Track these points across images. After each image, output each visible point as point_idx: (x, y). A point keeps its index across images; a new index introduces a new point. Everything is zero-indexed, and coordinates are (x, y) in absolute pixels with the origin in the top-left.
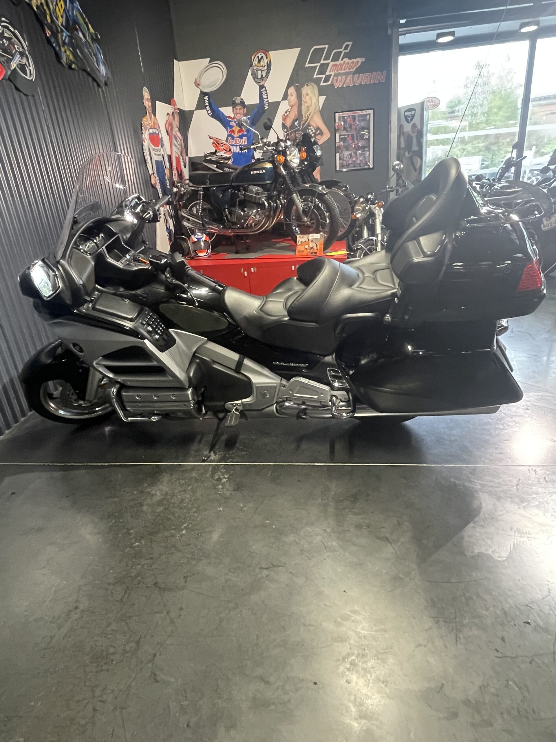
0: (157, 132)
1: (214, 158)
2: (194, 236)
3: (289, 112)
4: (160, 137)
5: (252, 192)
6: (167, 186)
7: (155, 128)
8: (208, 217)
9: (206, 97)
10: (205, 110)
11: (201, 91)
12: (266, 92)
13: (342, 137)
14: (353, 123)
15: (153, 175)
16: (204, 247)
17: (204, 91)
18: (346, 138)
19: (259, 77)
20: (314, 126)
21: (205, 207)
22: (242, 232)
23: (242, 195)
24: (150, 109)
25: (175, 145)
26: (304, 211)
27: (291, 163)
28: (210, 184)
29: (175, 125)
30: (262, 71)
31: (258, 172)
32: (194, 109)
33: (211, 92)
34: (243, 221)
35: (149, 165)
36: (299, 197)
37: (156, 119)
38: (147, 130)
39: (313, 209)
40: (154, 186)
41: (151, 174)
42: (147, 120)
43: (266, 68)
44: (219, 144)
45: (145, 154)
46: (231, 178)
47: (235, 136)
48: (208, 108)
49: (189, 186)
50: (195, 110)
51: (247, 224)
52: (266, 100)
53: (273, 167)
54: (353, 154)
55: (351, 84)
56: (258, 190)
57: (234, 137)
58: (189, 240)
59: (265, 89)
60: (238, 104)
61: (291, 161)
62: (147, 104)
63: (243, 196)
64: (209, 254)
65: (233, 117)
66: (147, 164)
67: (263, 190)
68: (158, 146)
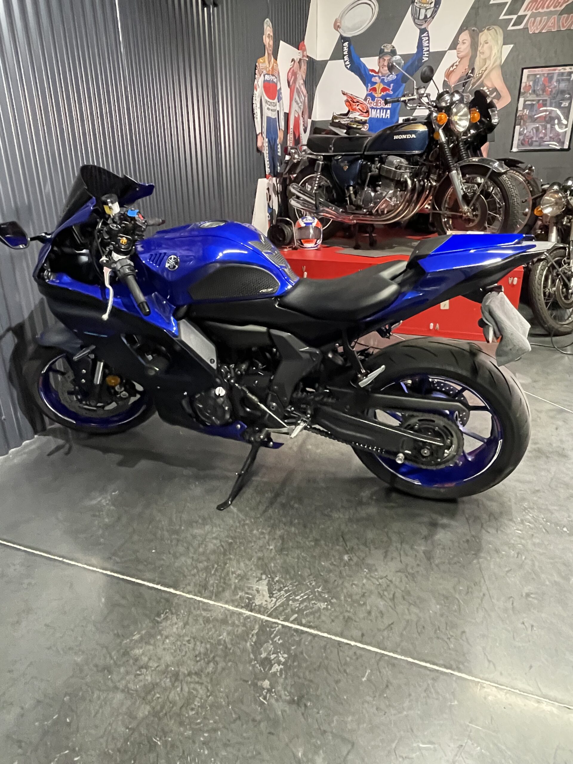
0: (275, 80)
1: (344, 121)
2: (302, 219)
3: (457, 66)
4: (278, 88)
5: (391, 164)
6: (277, 152)
7: (273, 75)
8: (324, 196)
9: (346, 44)
10: (343, 60)
11: (341, 36)
12: (427, 38)
13: (527, 103)
14: (547, 84)
15: (261, 135)
16: (313, 236)
17: (345, 35)
18: (534, 104)
19: (421, 17)
20: (489, 85)
21: (322, 183)
22: (369, 220)
23: (377, 168)
24: (271, 49)
25: (296, 102)
26: (465, 196)
27: (457, 126)
28: (334, 152)
29: (300, 77)
30: (426, 10)
31: (404, 137)
32: (328, 59)
33: (353, 37)
34: (372, 205)
35: (258, 121)
36: (461, 175)
37: (277, 64)
38: (262, 75)
39: (479, 195)
40: (260, 149)
41: (258, 133)
42: (264, 62)
43: (433, 5)
44: (354, 102)
45: (254, 105)
46: (365, 145)
47: (376, 95)
48: (346, 58)
49: (306, 154)
50: (330, 60)
51: (377, 211)
52: (426, 49)
53: (429, 131)
54: (540, 127)
55: (554, 29)
56: (401, 162)
57: (375, 97)
58: (295, 224)
59: (428, 34)
60: (387, 53)
61: (458, 124)
62: (268, 41)
63: (377, 170)
64: (319, 247)
65: (377, 71)
66: (255, 119)
67: (407, 163)
68: (274, 99)
